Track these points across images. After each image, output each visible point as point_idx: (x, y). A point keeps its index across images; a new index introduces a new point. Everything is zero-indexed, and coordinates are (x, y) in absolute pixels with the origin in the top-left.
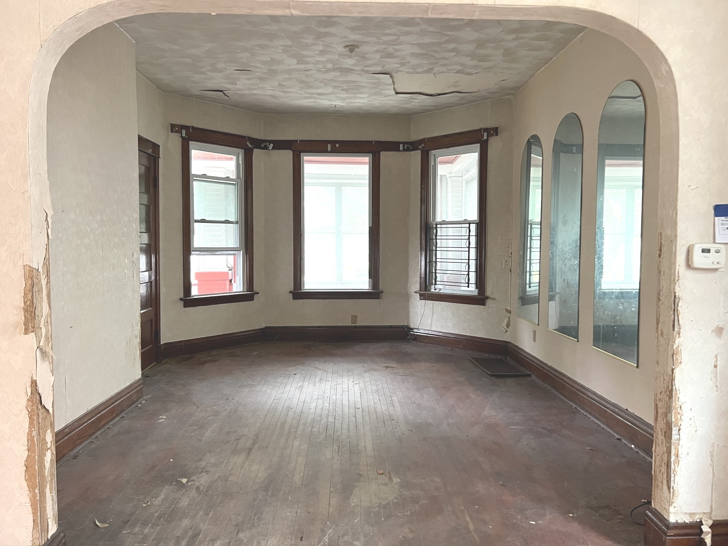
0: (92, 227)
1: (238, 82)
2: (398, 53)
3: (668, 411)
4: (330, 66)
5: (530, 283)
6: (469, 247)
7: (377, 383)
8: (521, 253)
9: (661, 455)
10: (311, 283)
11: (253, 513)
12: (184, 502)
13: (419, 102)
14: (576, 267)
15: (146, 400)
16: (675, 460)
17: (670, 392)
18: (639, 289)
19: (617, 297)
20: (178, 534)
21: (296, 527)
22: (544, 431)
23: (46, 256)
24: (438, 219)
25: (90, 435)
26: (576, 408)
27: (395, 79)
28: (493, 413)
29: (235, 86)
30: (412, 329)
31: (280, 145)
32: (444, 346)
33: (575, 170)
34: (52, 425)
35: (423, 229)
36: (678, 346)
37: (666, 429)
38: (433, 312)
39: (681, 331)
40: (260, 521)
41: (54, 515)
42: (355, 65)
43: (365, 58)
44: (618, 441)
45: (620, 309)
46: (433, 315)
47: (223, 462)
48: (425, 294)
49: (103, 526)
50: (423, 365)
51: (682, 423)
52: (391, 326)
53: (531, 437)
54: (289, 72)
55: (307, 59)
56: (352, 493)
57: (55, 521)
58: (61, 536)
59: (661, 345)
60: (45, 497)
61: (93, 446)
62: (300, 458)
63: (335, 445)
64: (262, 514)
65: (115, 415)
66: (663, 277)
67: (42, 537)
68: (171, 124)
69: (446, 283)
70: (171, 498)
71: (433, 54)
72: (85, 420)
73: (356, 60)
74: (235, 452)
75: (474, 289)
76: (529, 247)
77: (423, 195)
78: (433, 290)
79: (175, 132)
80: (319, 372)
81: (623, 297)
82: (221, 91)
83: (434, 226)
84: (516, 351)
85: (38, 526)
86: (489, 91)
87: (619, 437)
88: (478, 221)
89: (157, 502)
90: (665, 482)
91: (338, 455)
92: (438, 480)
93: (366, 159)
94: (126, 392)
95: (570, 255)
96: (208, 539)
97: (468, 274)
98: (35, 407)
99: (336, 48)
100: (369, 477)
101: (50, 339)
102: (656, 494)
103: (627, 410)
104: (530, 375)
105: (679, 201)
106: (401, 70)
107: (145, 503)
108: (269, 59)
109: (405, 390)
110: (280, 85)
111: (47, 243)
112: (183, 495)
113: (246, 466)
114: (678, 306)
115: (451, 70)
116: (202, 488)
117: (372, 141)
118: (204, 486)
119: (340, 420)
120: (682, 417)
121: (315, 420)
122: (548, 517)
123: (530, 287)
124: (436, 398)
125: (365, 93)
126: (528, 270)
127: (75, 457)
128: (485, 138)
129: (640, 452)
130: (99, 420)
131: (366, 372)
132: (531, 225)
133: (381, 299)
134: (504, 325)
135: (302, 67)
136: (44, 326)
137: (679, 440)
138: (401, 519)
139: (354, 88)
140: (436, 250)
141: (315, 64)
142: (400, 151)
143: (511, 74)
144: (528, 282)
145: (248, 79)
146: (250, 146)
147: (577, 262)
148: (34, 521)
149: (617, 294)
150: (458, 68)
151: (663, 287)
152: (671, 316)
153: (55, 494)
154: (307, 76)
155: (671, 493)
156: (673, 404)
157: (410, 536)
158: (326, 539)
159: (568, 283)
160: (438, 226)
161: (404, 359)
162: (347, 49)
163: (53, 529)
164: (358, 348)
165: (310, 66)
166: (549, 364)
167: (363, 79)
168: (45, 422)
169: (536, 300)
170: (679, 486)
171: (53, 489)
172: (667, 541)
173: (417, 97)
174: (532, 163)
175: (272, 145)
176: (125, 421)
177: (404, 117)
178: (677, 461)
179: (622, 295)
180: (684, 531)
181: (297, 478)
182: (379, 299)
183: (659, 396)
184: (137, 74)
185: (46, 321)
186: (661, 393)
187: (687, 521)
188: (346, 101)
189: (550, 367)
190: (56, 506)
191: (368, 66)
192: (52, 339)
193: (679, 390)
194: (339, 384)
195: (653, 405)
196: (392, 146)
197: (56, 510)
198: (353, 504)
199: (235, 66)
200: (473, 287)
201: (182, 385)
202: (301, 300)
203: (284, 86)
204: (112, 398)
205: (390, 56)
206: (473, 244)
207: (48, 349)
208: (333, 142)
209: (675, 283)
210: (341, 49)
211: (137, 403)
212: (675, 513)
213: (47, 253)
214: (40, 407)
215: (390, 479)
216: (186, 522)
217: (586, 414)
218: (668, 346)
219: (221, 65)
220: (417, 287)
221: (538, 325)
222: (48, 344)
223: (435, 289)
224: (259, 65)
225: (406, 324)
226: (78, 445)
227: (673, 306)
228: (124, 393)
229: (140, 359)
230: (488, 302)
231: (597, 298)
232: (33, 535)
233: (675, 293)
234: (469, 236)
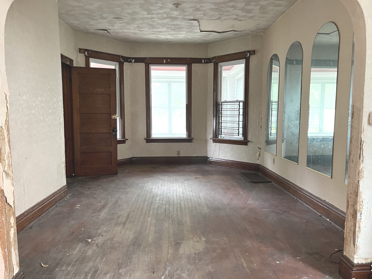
0: (36, 104)
1: (115, 25)
2: (202, 8)
3: (355, 203)
4: (165, 16)
5: (271, 133)
6: (239, 115)
7: (191, 187)
8: (267, 118)
9: (350, 227)
10: (155, 134)
11: (127, 258)
12: (90, 252)
13: (213, 36)
14: (297, 125)
15: (69, 196)
16: (358, 230)
17: (356, 194)
18: (334, 137)
19: (321, 141)
20: (87, 271)
21: (151, 266)
22: (281, 212)
23: (6, 119)
24: (223, 100)
25: (39, 216)
26: (296, 199)
27: (200, 23)
28: (253, 202)
29: (114, 27)
30: (209, 158)
31: (138, 60)
32: (226, 167)
33: (298, 72)
34: (14, 214)
35: (214, 106)
36: (362, 168)
37: (353, 213)
38: (220, 149)
39: (364, 160)
40: (131, 263)
41: (17, 263)
42: (179, 15)
43: (184, 11)
44: (320, 217)
45: (322, 147)
46: (220, 150)
47: (110, 230)
48: (216, 140)
49: (45, 266)
50: (215, 177)
51: (362, 210)
52: (198, 157)
53: (274, 215)
54: (143, 19)
55: (152, 12)
56: (180, 247)
57: (18, 266)
58: (21, 274)
59: (352, 167)
60: (11, 253)
61: (41, 222)
62: (151, 227)
63: (170, 220)
64: (132, 258)
65: (52, 205)
66: (354, 130)
67: (10, 275)
68: (79, 49)
69: (226, 134)
70: (83, 250)
71: (222, 9)
72: (36, 208)
73: (180, 12)
74: (117, 224)
75: (241, 137)
76: (270, 114)
77: (215, 87)
78: (220, 138)
79: (82, 53)
80: (161, 181)
81: (324, 141)
82: (106, 30)
83: (221, 104)
84: (263, 169)
85: (7, 269)
86: (250, 30)
87: (320, 215)
88: (244, 101)
89: (75, 252)
90: (352, 242)
91: (172, 226)
92: (226, 239)
93: (184, 68)
94: (58, 192)
95: (295, 118)
96: (102, 273)
97: (239, 129)
98: (3, 205)
99: (168, 5)
100: (189, 237)
101: (11, 166)
102: (346, 247)
103: (325, 200)
104: (271, 182)
105: (365, 87)
106: (204, 18)
107: (68, 253)
108: (132, 12)
109: (206, 190)
110: (138, 26)
111: (7, 112)
112: (89, 248)
113: (123, 232)
114: (363, 146)
115: (231, 18)
116: (99, 244)
117: (187, 58)
118: (100, 243)
119: (173, 207)
120: (363, 207)
121: (159, 206)
122: (286, 259)
123: (271, 136)
124: (223, 194)
125: (184, 31)
126: (270, 127)
127: (31, 228)
128: (248, 56)
129: (332, 223)
130: (43, 207)
131: (185, 180)
132: (272, 102)
133: (193, 142)
134: (257, 156)
135: (150, 16)
136: (7, 159)
137: (361, 219)
138: (207, 261)
139: (178, 28)
140: (222, 117)
141: (157, 14)
142: (203, 63)
143: (263, 21)
144: (270, 133)
145: (121, 23)
146: (122, 61)
147: (298, 122)
148: (5, 267)
149: (320, 139)
150: (235, 17)
151: (354, 136)
152: (359, 151)
153: (17, 251)
154: (153, 21)
155: (356, 248)
156: (358, 200)
157: (212, 270)
158: (167, 272)
159: (293, 133)
160: (223, 104)
161: (205, 173)
162: (175, 6)
163: (16, 270)
164: (181, 168)
165: (155, 16)
166: (282, 176)
167: (183, 23)
168: (10, 212)
169: (275, 142)
170: (360, 244)
171: (16, 249)
172: (353, 273)
173: (212, 34)
174: (273, 70)
175: (134, 60)
176: (58, 208)
177: (205, 45)
178: (359, 230)
179: (324, 140)
180: (362, 268)
181: (150, 239)
182: (191, 142)
183: (349, 196)
184: (59, 20)
185: (8, 156)
186: (351, 194)
187: (363, 263)
188: (174, 36)
189: (282, 178)
190: (18, 258)
191: (186, 16)
192: (12, 166)
193: (362, 192)
194: (171, 187)
195: (346, 200)
196: (198, 61)
197: (18, 260)
198: (181, 253)
199: (113, 16)
200: (241, 136)
201: (88, 188)
202: (150, 143)
203: (140, 27)
204: (50, 196)
205: (198, 10)
206: (241, 113)
207: (10, 173)
208: (167, 59)
209: (362, 133)
210: (171, 6)
211: (65, 198)
212: (358, 258)
213: (7, 118)
214: (6, 204)
215: (200, 238)
216: (91, 264)
217: (302, 202)
218: (356, 168)
219: (105, 15)
220: (211, 136)
221: (276, 156)
222: (10, 169)
223: (221, 137)
224: (126, 15)
225: (206, 156)
226: (32, 221)
227: (360, 146)
228: (57, 193)
229: (65, 175)
230: (249, 144)
231: (309, 141)
232: (5, 275)
233: (361, 139)
234: (239, 109)
